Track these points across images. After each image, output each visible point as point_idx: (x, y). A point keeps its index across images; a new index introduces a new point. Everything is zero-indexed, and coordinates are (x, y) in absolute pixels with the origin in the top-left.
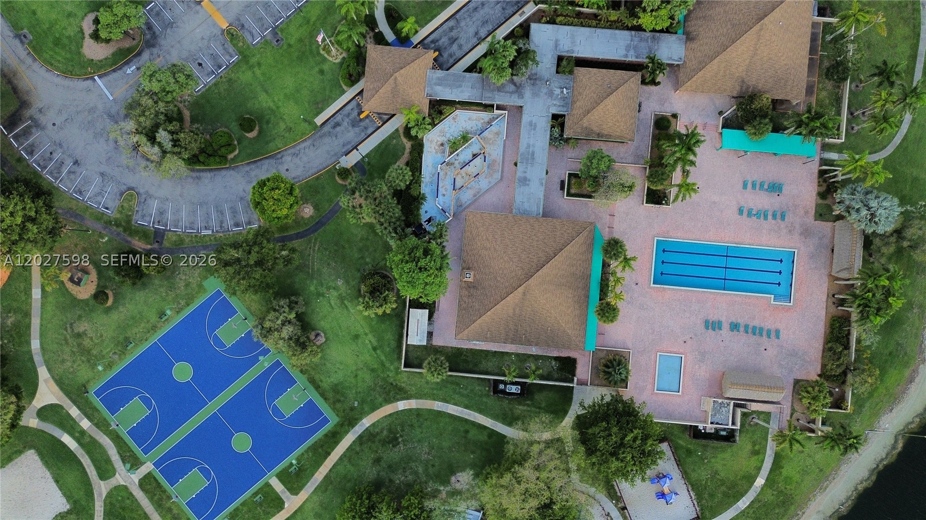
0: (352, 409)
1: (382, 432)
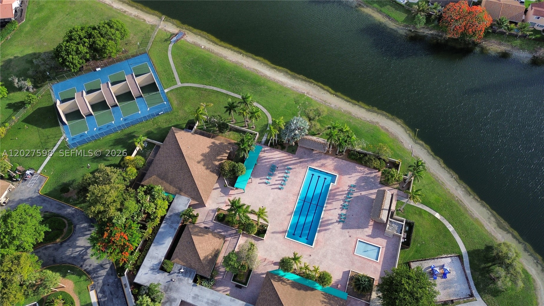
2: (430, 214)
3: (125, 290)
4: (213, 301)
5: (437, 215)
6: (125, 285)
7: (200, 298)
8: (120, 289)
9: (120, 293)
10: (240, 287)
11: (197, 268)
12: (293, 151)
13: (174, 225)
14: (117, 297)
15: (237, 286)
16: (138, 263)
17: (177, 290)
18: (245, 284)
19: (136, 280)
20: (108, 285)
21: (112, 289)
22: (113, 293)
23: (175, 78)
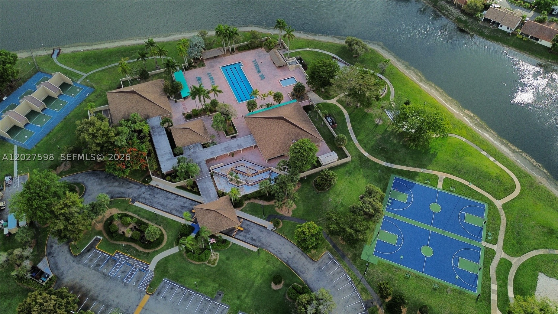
0: (383, 171)
1: (383, 156)
2: (304, 51)
4: (224, 148)
5: (308, 49)
7: (215, 152)
8: (155, 189)
9: (158, 191)
10: (235, 137)
11: (199, 141)
12: (203, 65)
13: (162, 133)
14: (157, 193)
15: (232, 137)
17: (197, 158)
18: (236, 132)
19: (164, 171)
20: (144, 193)
21: (149, 193)
22: (152, 194)
23: (78, 74)
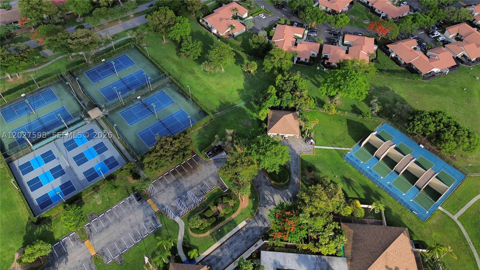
3: (253, 247)
6: (257, 245)
8: (253, 242)
16: (276, 248)
19: (263, 252)
21: (251, 236)
23: (458, 211)
